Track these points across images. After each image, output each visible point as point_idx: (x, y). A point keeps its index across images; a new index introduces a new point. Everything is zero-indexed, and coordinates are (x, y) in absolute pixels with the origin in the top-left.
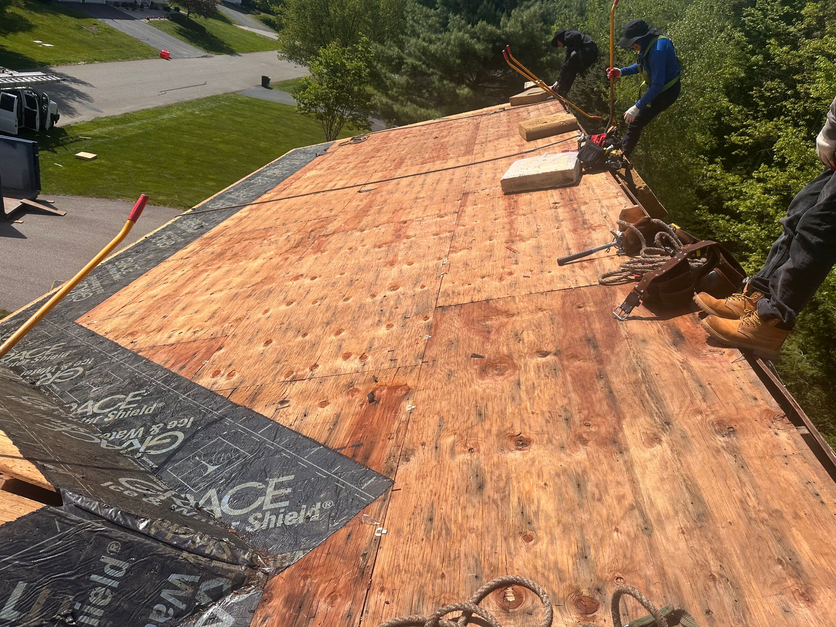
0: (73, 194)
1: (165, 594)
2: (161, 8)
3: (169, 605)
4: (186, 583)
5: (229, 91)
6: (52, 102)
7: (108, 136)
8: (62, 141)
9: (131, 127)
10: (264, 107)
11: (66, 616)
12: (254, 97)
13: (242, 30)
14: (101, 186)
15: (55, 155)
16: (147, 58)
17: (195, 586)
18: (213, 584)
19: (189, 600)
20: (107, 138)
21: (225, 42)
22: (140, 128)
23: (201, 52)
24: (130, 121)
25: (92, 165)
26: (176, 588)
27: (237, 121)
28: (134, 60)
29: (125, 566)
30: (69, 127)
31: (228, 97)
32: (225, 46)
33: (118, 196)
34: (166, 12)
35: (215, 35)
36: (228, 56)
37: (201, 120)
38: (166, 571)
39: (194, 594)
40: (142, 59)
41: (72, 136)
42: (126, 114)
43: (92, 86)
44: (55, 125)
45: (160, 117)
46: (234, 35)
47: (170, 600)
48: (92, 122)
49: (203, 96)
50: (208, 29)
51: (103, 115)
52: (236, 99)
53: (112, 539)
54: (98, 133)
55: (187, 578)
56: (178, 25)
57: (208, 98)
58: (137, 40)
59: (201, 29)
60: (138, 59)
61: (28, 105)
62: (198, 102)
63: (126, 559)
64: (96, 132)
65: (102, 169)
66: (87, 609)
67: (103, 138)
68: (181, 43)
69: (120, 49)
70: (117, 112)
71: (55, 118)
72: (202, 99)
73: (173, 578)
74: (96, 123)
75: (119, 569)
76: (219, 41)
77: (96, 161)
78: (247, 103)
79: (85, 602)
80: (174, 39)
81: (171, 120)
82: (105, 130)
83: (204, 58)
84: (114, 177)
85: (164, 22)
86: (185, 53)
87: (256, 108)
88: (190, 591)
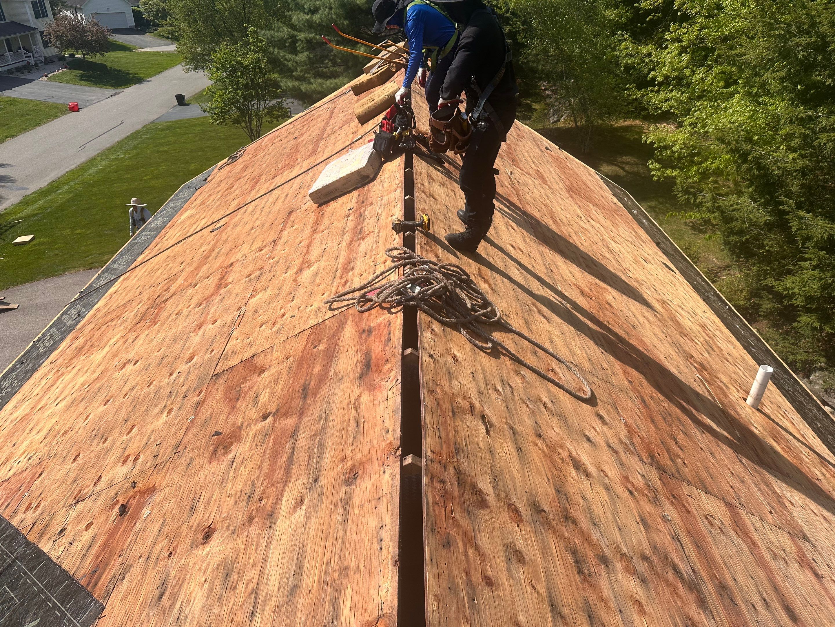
0: (21, 283)
2: (55, 60)
5: (147, 122)
7: (40, 211)
9: (60, 194)
10: (186, 127)
12: (173, 119)
13: (144, 53)
14: (46, 266)
16: (57, 117)
20: (39, 214)
21: (130, 72)
22: (70, 192)
23: (109, 91)
24: (57, 188)
25: (32, 247)
27: (162, 151)
28: (45, 123)
31: (147, 129)
32: (131, 76)
34: (62, 63)
35: (118, 68)
36: (137, 86)
37: (127, 163)
40: (53, 120)
41: (5, 224)
42: (51, 182)
43: (10, 166)
45: (86, 174)
46: (137, 61)
48: (21, 203)
49: (123, 136)
50: (109, 65)
51: (30, 192)
52: (157, 128)
54: (29, 212)
56: (78, 71)
57: (128, 137)
58: (42, 102)
59: (102, 67)
60: (49, 121)
62: (120, 145)
64: (28, 211)
65: (42, 247)
67: (36, 215)
68: (87, 88)
69: (28, 117)
70: (43, 183)
72: (123, 140)
74: (25, 202)
76: (124, 73)
77: (35, 242)
78: (169, 128)
80: (77, 87)
81: (97, 173)
82: (36, 206)
83: (114, 97)
84: (56, 252)
85: (63, 73)
86: (93, 98)
87: (178, 130)
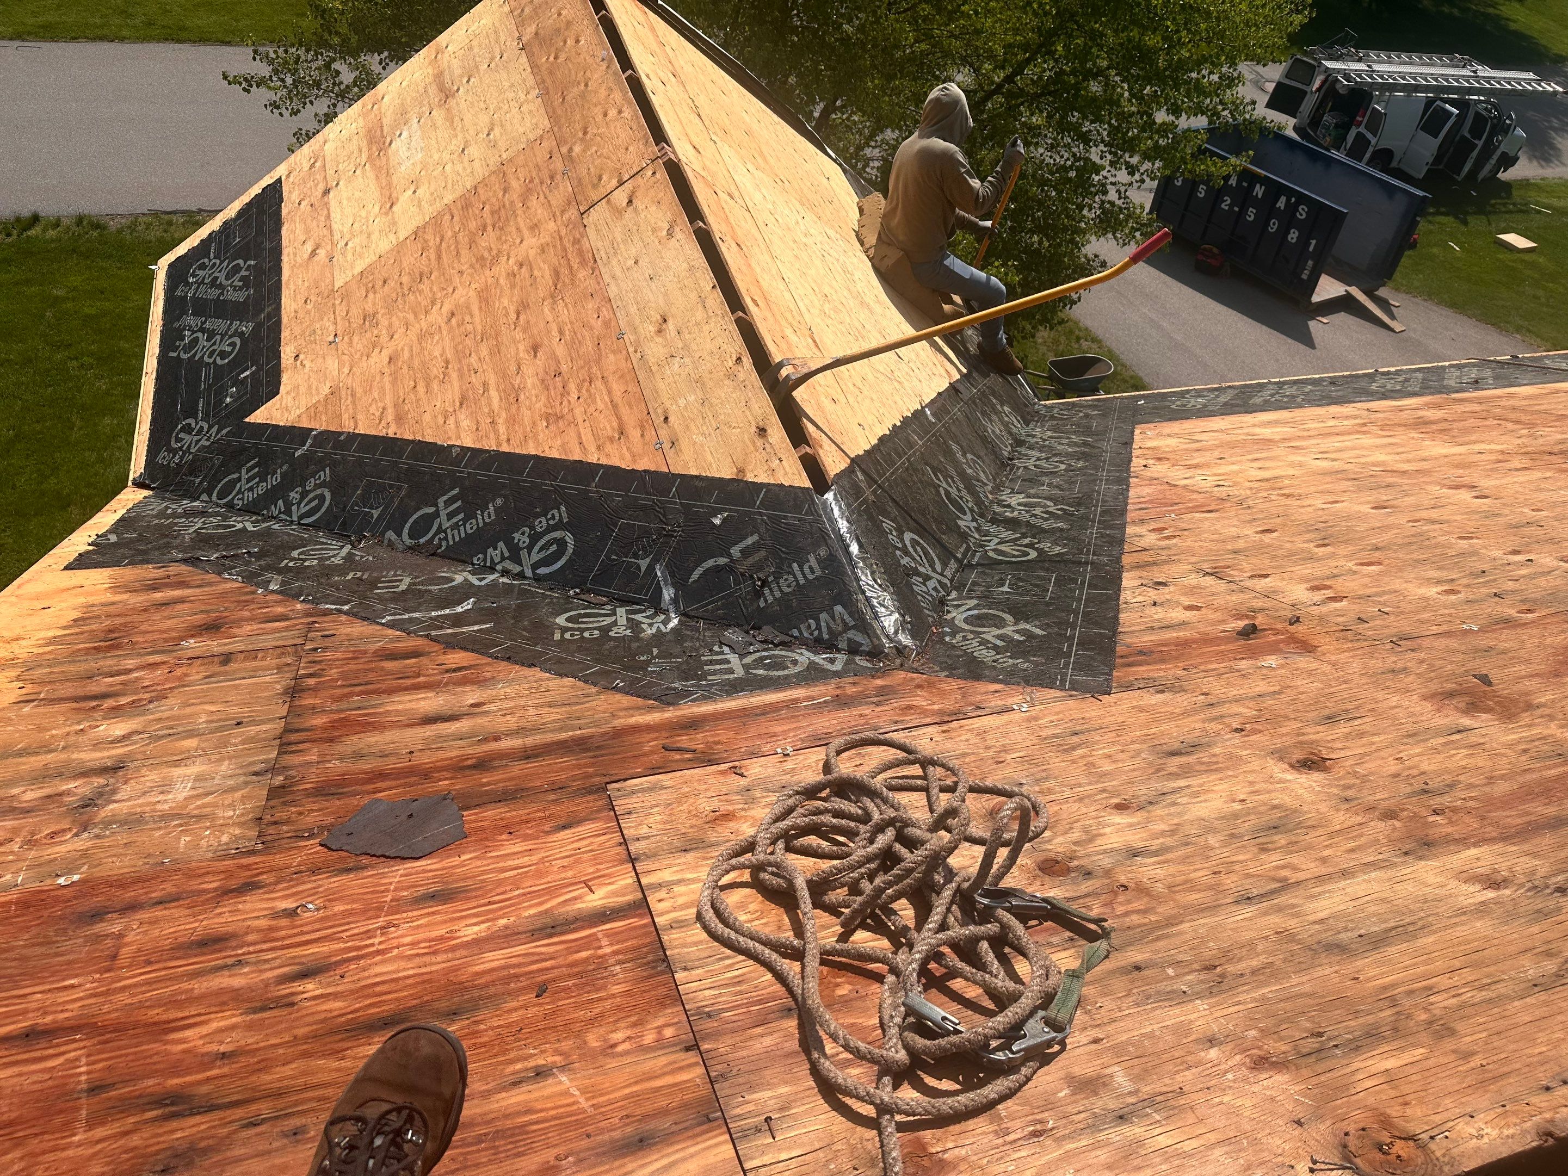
0: (1441, 302)
1: (824, 616)
3: (819, 627)
4: (843, 620)
6: (1520, 132)
8: (1493, 206)
11: (759, 579)
14: (1502, 303)
15: (1463, 228)
17: (847, 628)
18: (859, 638)
19: (833, 634)
25: (1514, 261)
26: (833, 618)
29: (818, 572)
30: (1525, 184)
33: (1518, 329)
38: (838, 600)
39: (840, 633)
41: (1518, 201)
44: (1500, 175)
47: (823, 624)
53: (827, 545)
55: (846, 617)
61: (1470, 132)
63: (823, 569)
65: (1530, 273)
66: (774, 585)
71: (1508, 161)
73: (839, 609)
75: (813, 572)
77: (1527, 257)
79: (777, 579)
84: (1541, 293)
88: (840, 629)
